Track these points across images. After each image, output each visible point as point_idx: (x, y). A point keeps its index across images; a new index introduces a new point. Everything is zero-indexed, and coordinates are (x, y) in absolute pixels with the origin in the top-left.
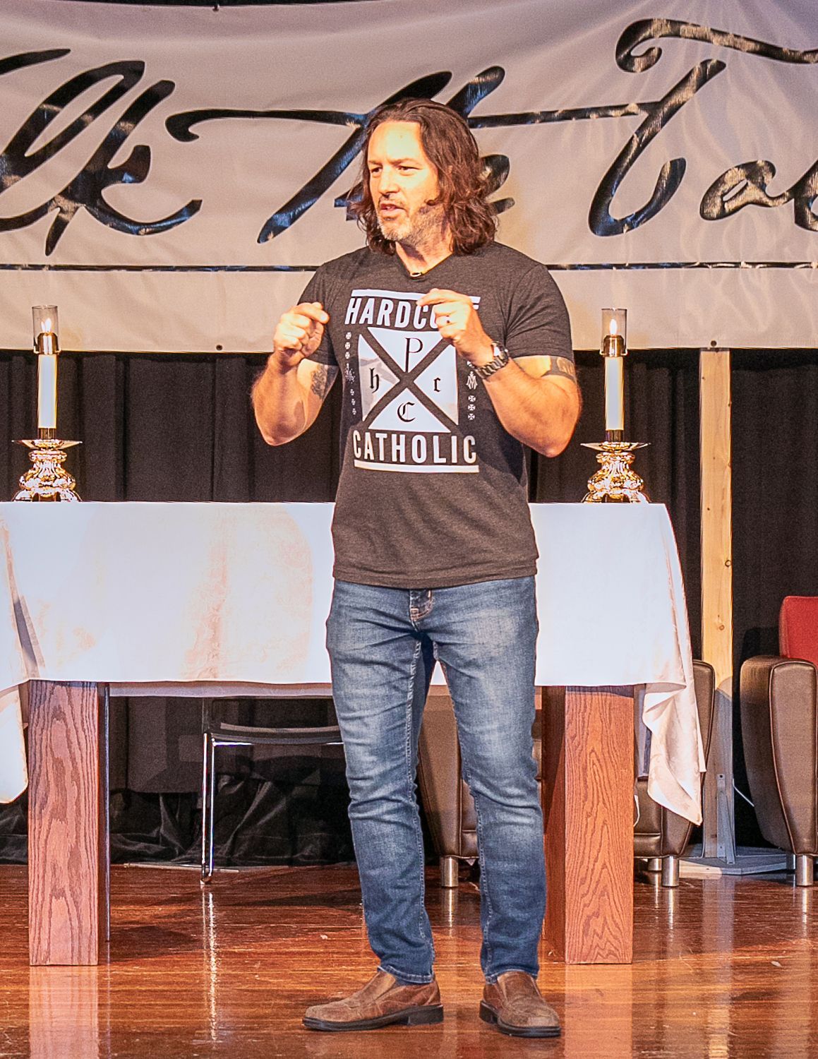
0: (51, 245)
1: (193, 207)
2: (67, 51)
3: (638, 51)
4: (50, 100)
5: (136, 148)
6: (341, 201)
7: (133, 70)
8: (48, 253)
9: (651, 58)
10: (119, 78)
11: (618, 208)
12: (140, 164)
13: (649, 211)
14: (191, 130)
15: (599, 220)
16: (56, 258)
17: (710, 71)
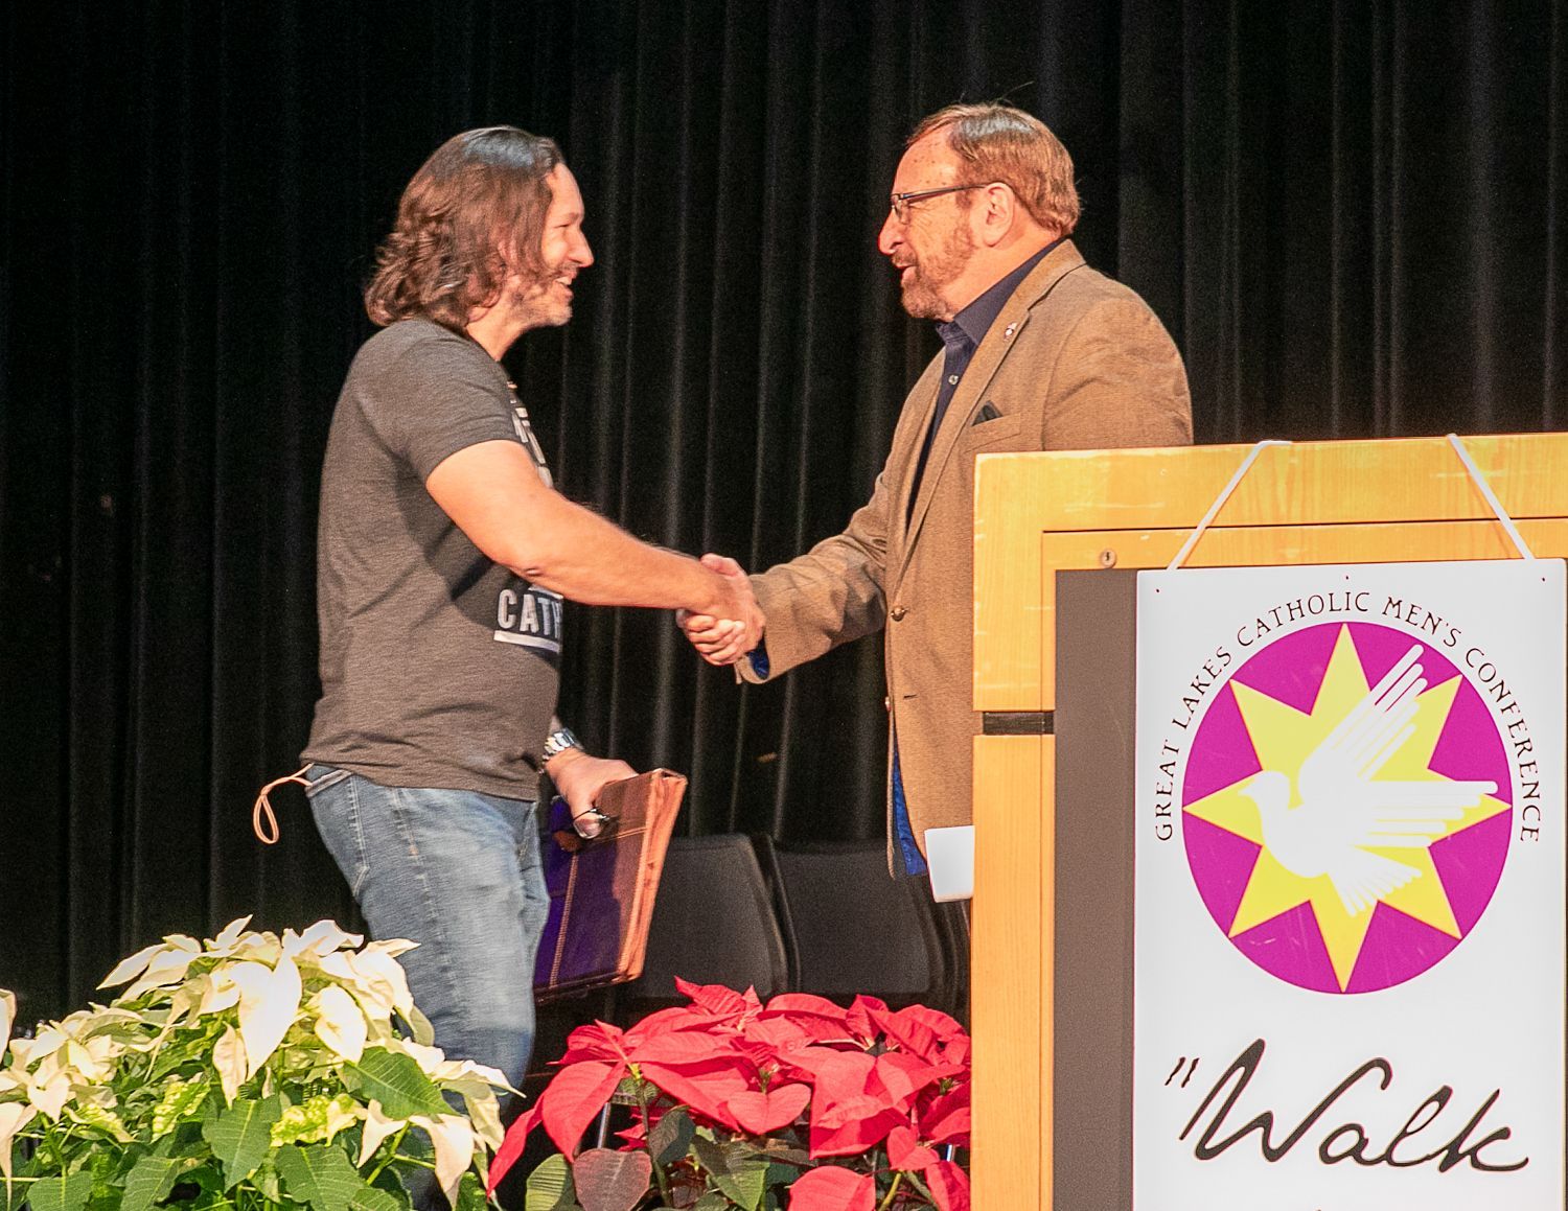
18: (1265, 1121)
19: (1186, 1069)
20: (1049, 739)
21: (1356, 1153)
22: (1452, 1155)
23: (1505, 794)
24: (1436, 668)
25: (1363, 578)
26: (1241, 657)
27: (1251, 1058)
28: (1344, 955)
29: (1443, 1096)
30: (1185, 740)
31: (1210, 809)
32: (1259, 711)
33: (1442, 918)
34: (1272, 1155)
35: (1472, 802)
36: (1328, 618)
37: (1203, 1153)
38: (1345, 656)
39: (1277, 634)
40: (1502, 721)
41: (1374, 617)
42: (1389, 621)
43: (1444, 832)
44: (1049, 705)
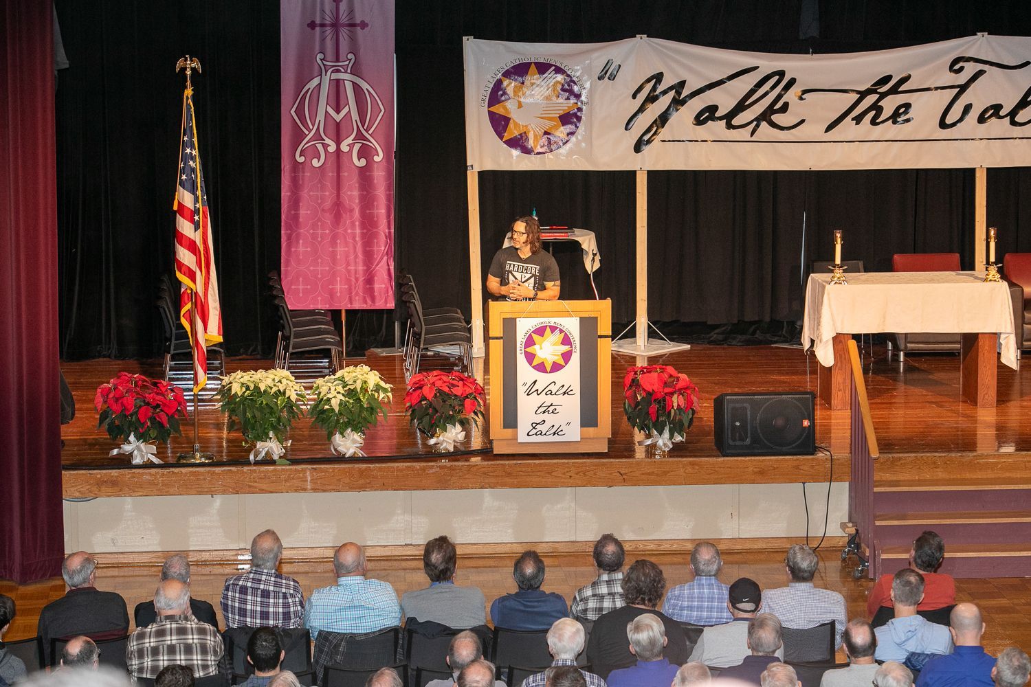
0: (752, 134)
1: (803, 121)
2: (757, 67)
3: (957, 67)
4: (755, 86)
5: (784, 103)
6: (853, 119)
7: (781, 74)
8: (751, 136)
9: (962, 69)
10: (777, 77)
11: (949, 120)
12: (785, 109)
13: (961, 120)
14: (803, 97)
15: (943, 125)
16: (753, 138)
17: (980, 73)
18: (537, 390)
19: (525, 384)
20: (502, 340)
21: (551, 394)
22: (565, 393)
23: (571, 347)
24: (561, 331)
25: (550, 319)
26: (532, 330)
27: (535, 382)
28: (548, 369)
29: (563, 386)
30: (524, 341)
31: (528, 350)
32: (535, 337)
33: (562, 362)
34: (538, 395)
35: (566, 348)
36: (545, 325)
37: (528, 395)
38: (548, 329)
39: (538, 327)
40: (571, 338)
41: (552, 324)
42: (554, 325)
43: (563, 352)
44: (502, 336)
